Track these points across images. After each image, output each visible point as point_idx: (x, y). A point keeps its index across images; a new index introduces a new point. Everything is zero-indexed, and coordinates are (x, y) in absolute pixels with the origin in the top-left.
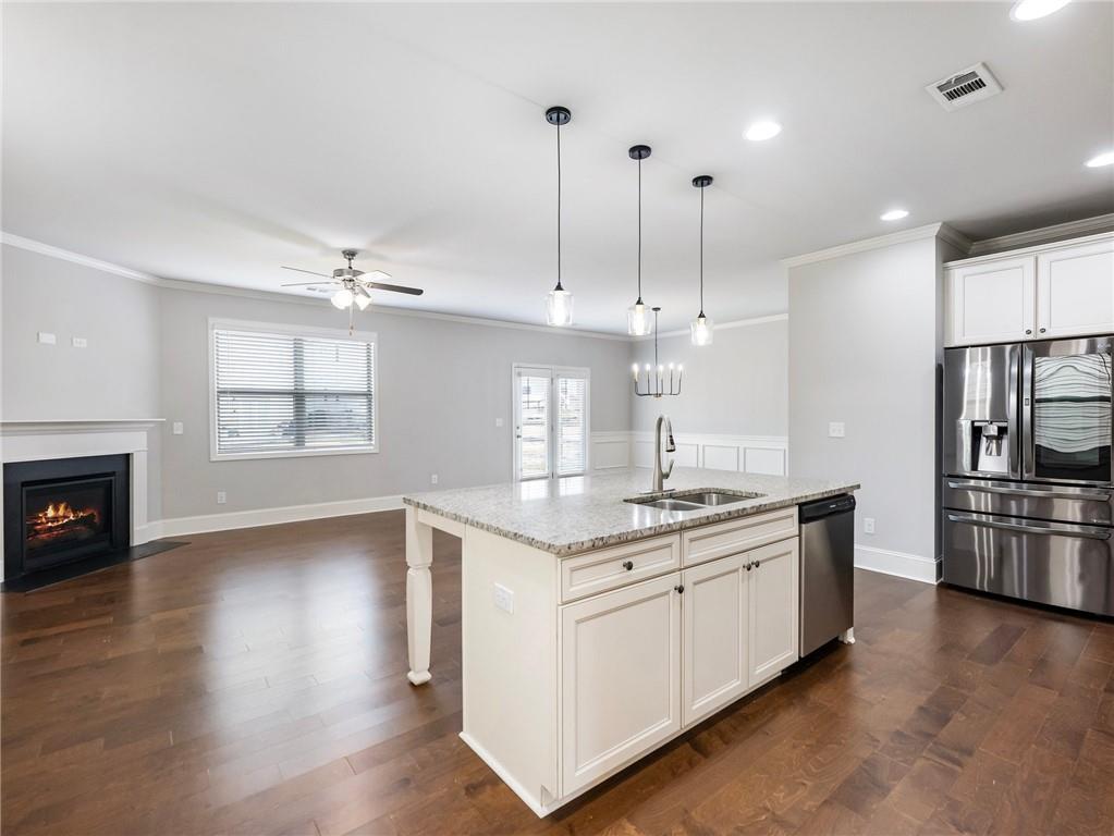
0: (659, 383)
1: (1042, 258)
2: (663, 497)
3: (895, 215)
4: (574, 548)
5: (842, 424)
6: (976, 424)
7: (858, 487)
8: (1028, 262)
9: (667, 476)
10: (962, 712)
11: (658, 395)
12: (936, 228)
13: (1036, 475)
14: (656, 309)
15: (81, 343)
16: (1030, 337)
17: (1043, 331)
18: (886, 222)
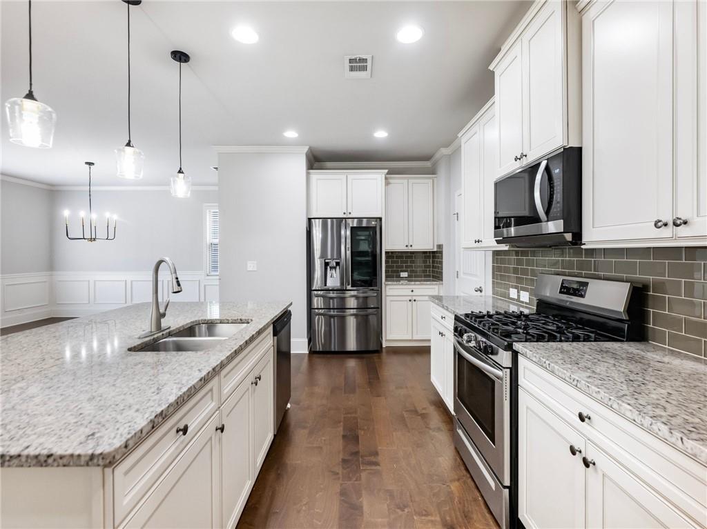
0: (93, 228)
1: (350, 177)
2: (164, 337)
3: (291, 134)
4: (131, 443)
5: (255, 262)
6: (327, 261)
7: (291, 304)
8: (344, 177)
9: (163, 315)
10: (360, 429)
11: (92, 240)
12: (306, 149)
13: (352, 287)
14: (90, 164)
16: (345, 216)
17: (350, 213)
18: (284, 136)
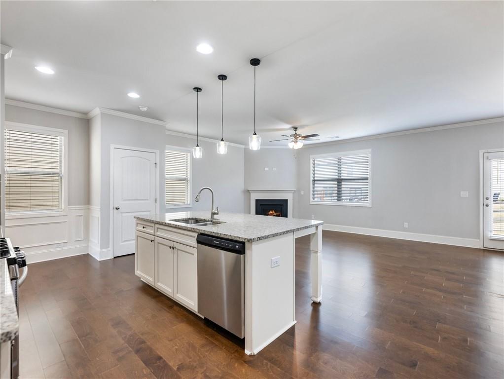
15: (275, 169)
